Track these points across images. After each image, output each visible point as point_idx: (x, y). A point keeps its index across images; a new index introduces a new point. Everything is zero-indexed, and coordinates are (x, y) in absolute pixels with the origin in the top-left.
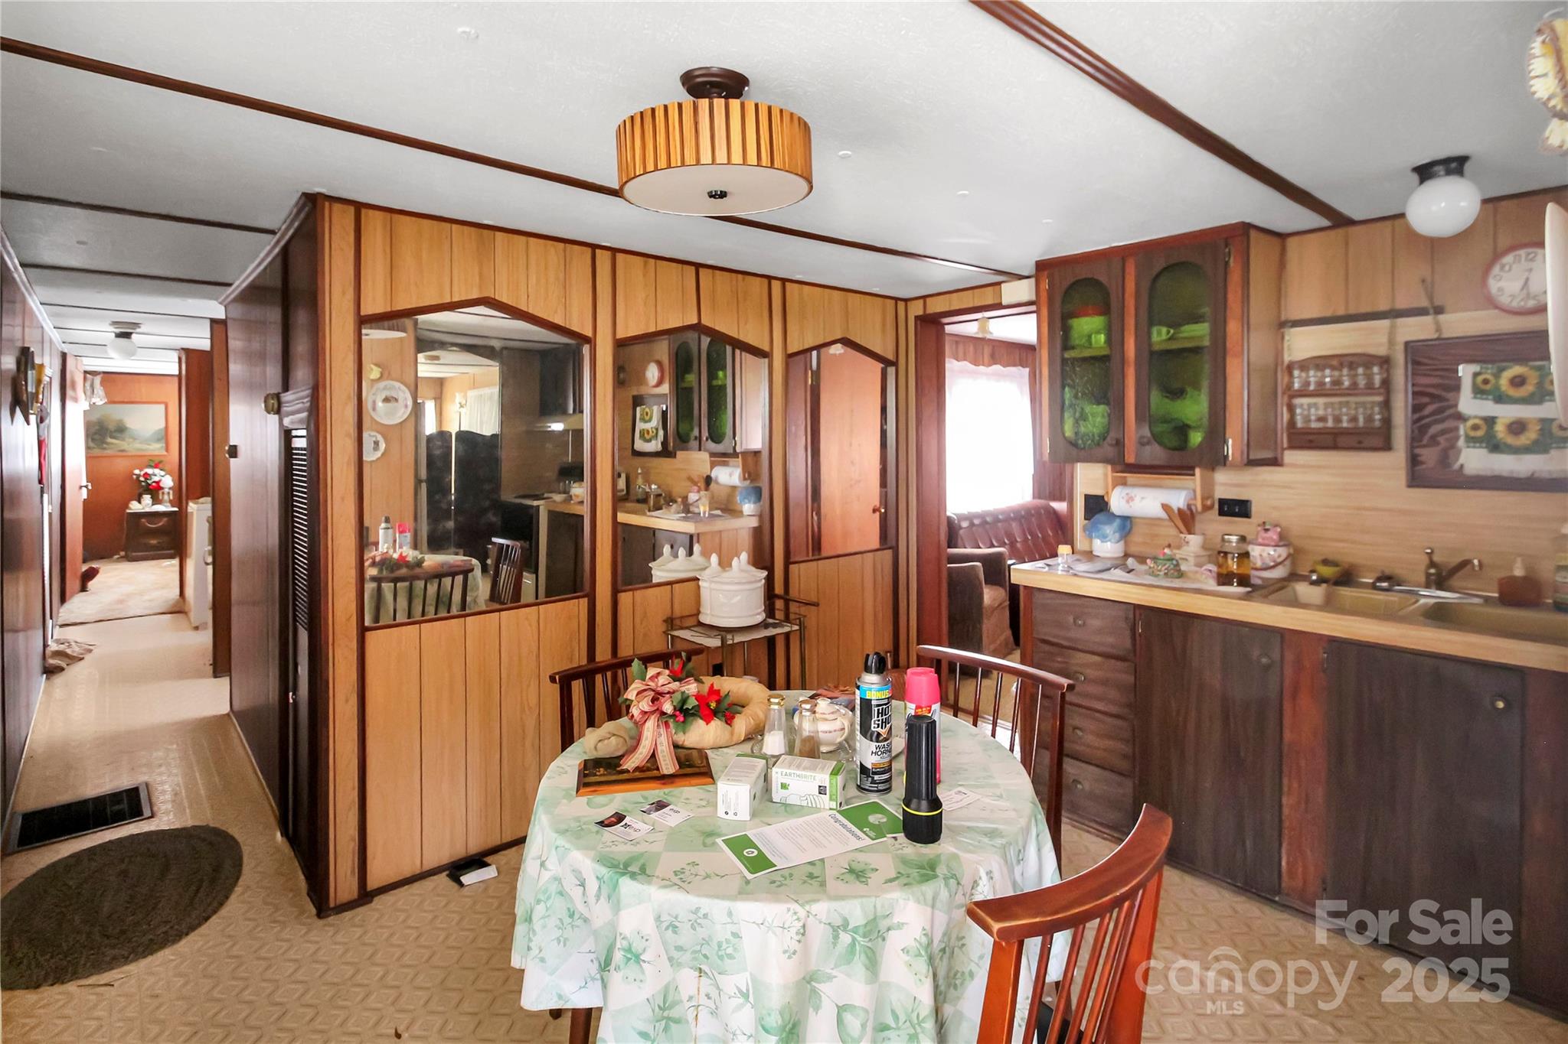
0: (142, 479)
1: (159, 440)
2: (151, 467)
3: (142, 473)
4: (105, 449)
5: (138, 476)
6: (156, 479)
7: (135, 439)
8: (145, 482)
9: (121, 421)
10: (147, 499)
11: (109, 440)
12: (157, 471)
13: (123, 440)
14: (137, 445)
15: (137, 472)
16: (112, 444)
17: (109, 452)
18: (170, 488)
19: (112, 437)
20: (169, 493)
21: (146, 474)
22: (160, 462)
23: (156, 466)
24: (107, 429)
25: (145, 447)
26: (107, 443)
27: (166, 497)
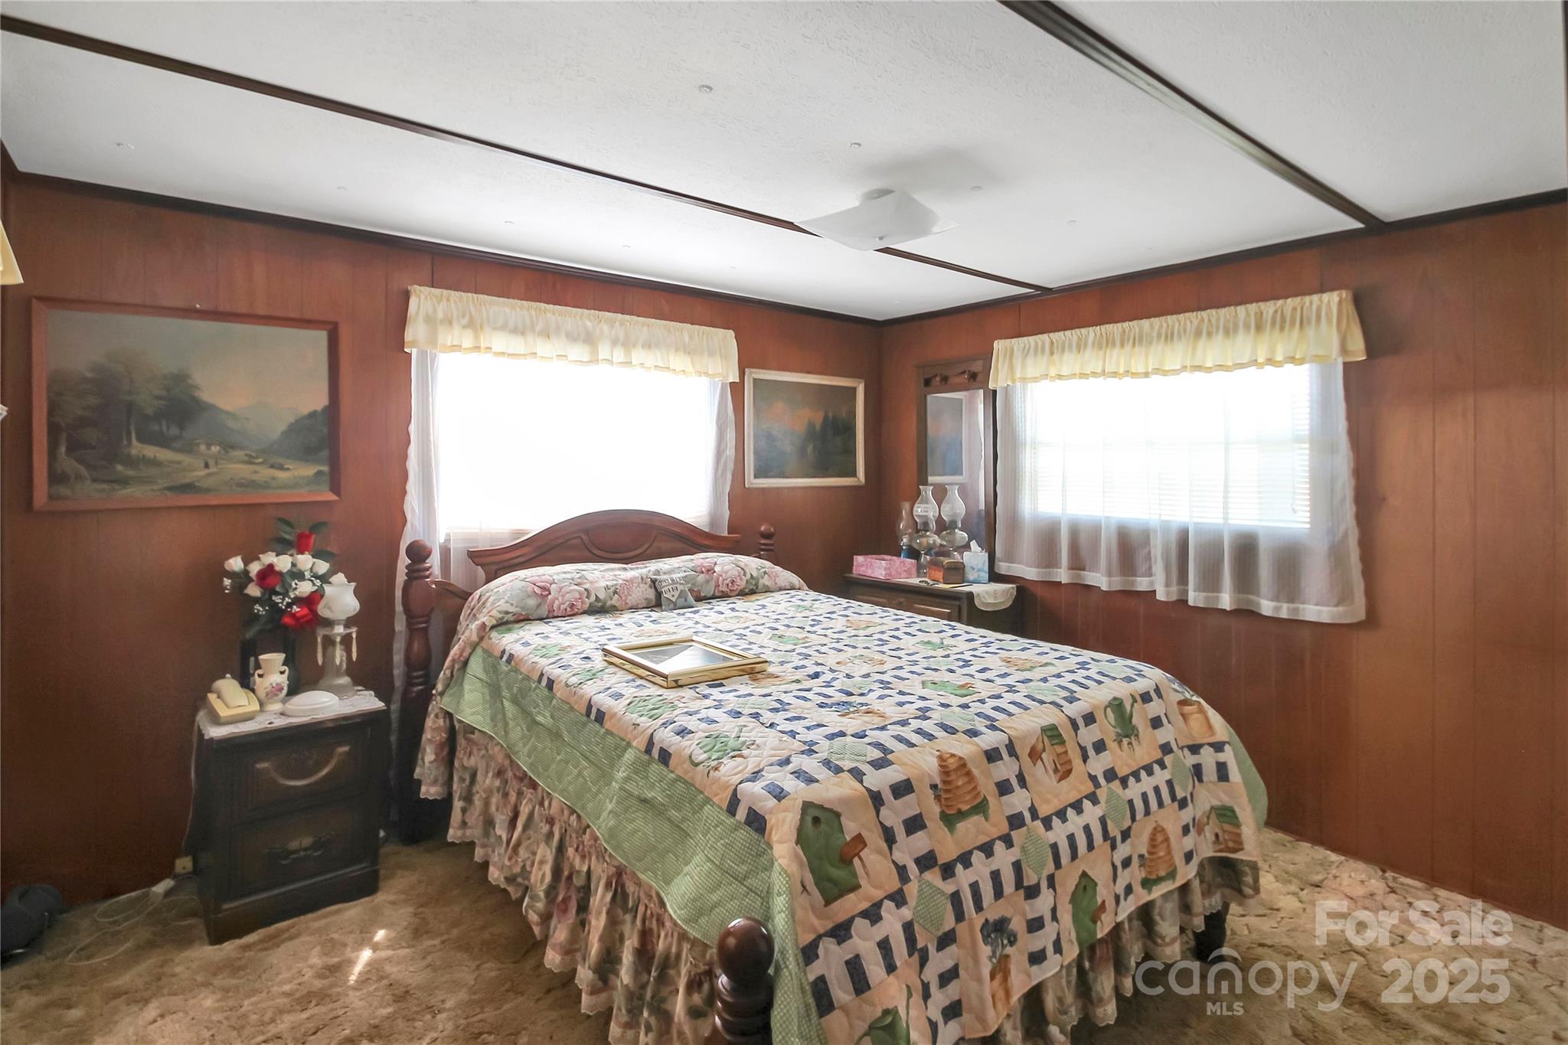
0: (254, 591)
1: (307, 453)
2: (282, 546)
3: (255, 568)
4: (124, 482)
5: (242, 579)
6: (305, 588)
7: (229, 447)
8: (265, 600)
9: (181, 379)
10: (273, 670)
11: (138, 449)
12: (305, 561)
13: (189, 449)
14: (239, 470)
15: (236, 564)
16: (154, 463)
17: (135, 493)
18: (349, 622)
19: (145, 438)
20: (346, 640)
21: (269, 571)
22: (316, 527)
23: (300, 545)
24: (130, 408)
25: (265, 473)
26: (131, 462)
27: (339, 655)
